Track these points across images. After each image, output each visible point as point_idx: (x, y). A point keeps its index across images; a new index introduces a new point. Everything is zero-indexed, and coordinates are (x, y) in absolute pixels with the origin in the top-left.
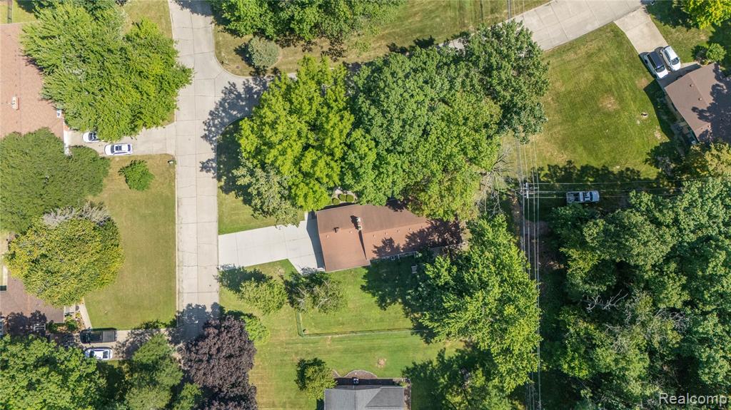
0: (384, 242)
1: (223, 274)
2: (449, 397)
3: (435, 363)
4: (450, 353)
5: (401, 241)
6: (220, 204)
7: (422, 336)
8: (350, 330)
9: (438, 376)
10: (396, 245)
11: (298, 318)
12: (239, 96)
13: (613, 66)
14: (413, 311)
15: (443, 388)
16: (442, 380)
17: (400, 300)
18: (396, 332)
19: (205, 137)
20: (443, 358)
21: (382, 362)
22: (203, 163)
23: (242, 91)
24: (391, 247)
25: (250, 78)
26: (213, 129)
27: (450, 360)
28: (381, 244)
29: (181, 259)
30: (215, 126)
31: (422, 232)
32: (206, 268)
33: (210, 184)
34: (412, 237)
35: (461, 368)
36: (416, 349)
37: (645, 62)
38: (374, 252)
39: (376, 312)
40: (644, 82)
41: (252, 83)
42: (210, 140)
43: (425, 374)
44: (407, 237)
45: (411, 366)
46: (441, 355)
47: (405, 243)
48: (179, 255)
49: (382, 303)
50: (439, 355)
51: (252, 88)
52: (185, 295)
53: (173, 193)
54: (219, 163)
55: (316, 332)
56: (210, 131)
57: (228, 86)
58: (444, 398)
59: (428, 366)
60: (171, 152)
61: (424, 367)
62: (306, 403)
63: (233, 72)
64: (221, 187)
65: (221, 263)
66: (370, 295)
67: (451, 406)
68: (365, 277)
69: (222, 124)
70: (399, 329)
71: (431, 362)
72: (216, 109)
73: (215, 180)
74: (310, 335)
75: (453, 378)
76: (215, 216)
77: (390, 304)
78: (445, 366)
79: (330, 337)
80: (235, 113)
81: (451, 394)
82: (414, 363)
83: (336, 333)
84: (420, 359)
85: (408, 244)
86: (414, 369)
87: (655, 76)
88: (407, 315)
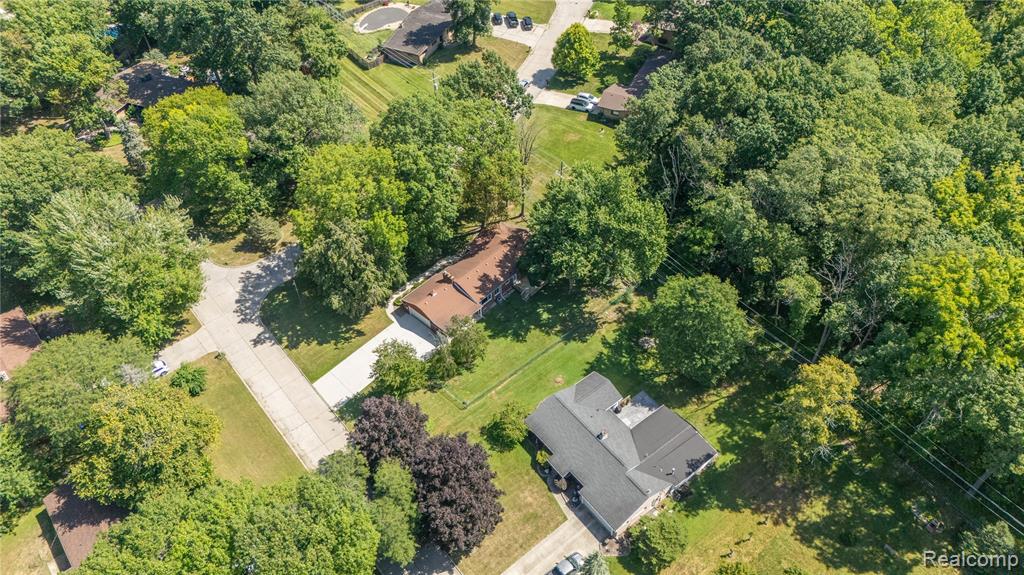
0: (480, 280)
1: (341, 411)
2: (642, 367)
3: (605, 351)
4: (611, 337)
5: (495, 273)
6: (296, 361)
7: (575, 340)
8: (508, 374)
9: (616, 359)
10: (493, 277)
11: (448, 397)
12: (259, 277)
13: (556, 120)
14: (551, 328)
15: (630, 364)
16: (624, 359)
17: (533, 327)
18: (551, 351)
19: (243, 320)
20: (608, 343)
21: (559, 379)
22: (254, 340)
23: (260, 272)
24: (490, 281)
25: (262, 260)
26: (248, 311)
27: (615, 340)
28: (479, 284)
29: (283, 427)
30: (247, 308)
31: (506, 256)
32: (317, 418)
33: (273, 352)
34: (501, 264)
35: (629, 340)
36: (580, 353)
37: (574, 108)
38: (478, 293)
39: (519, 348)
40: (583, 117)
41: (266, 263)
42: (250, 320)
43: (605, 364)
44: (498, 266)
45: (587, 367)
46: (605, 342)
47: (499, 272)
48: (279, 426)
49: (518, 337)
50: (603, 343)
51: (269, 266)
52: (310, 455)
53: (238, 379)
54: (272, 331)
55: (477, 396)
56: (246, 315)
57: (243, 276)
58: (639, 371)
59: (601, 357)
60: (213, 349)
61: (599, 360)
62: (518, 461)
63: (242, 264)
64: (286, 347)
65: (332, 404)
66: (503, 339)
67: (650, 373)
68: (486, 329)
69: (255, 303)
70: (552, 347)
71: (602, 353)
72: (241, 296)
73: (276, 346)
74: (473, 403)
75: (631, 351)
76: (297, 372)
77: (526, 334)
78: (616, 348)
79: (493, 392)
80: (263, 290)
81: (641, 364)
82: (588, 363)
83: (497, 386)
84: (590, 356)
85: (503, 272)
86: (591, 367)
87: (587, 111)
88: (548, 333)
